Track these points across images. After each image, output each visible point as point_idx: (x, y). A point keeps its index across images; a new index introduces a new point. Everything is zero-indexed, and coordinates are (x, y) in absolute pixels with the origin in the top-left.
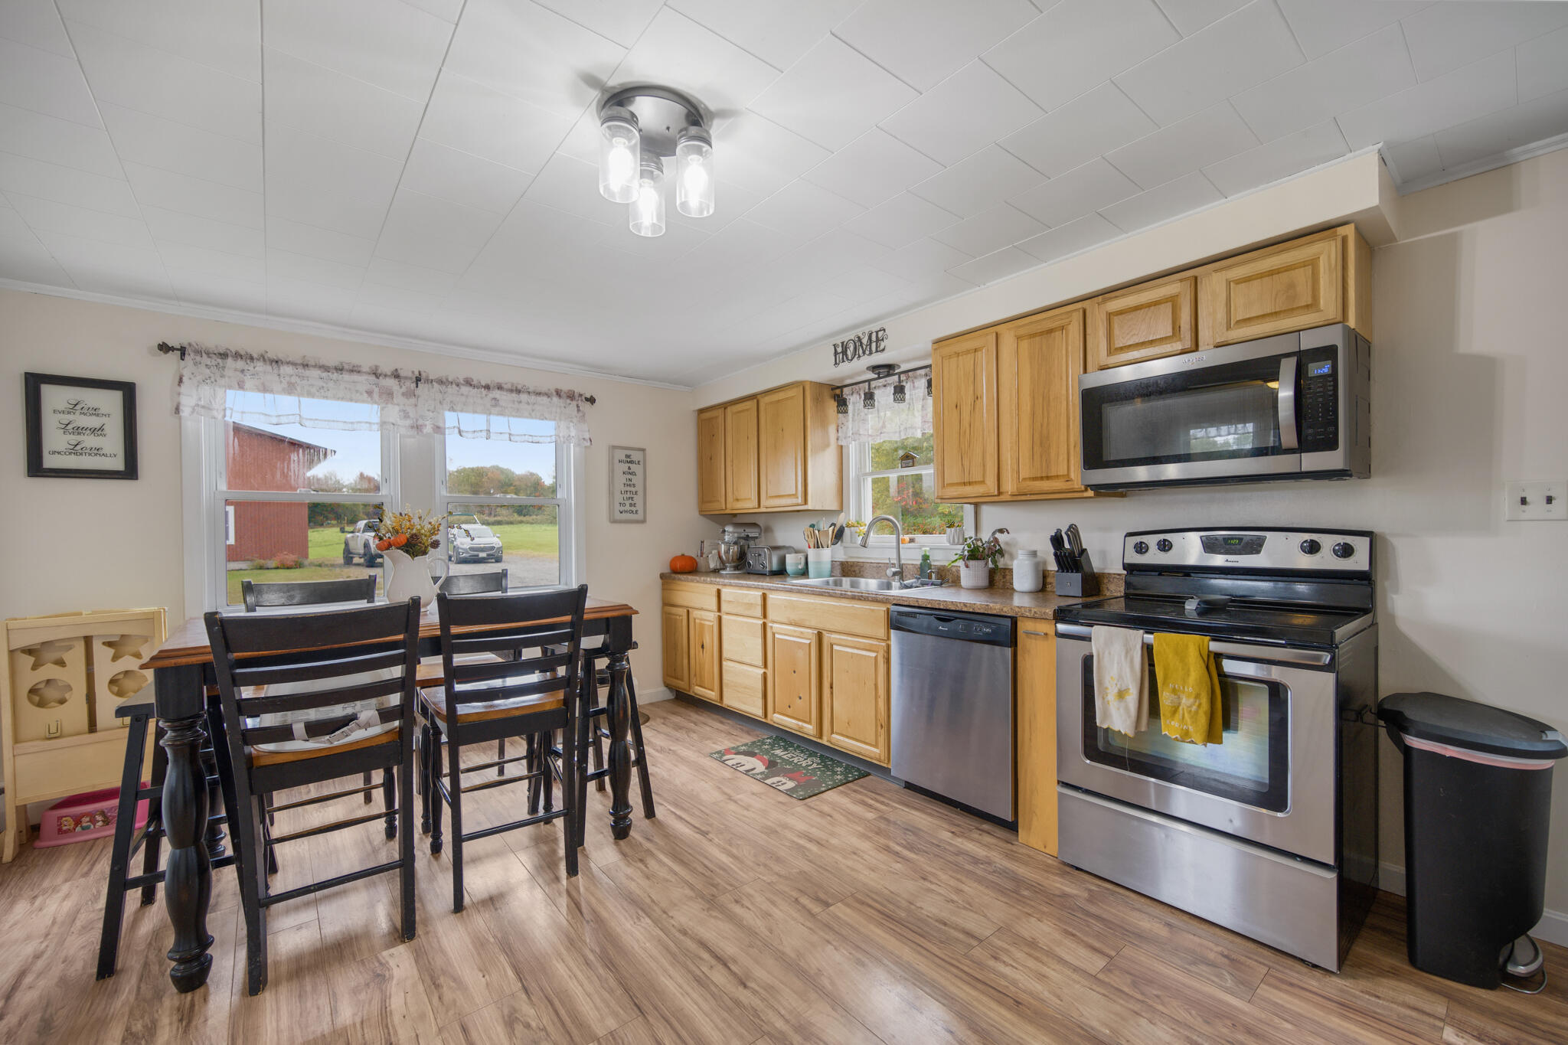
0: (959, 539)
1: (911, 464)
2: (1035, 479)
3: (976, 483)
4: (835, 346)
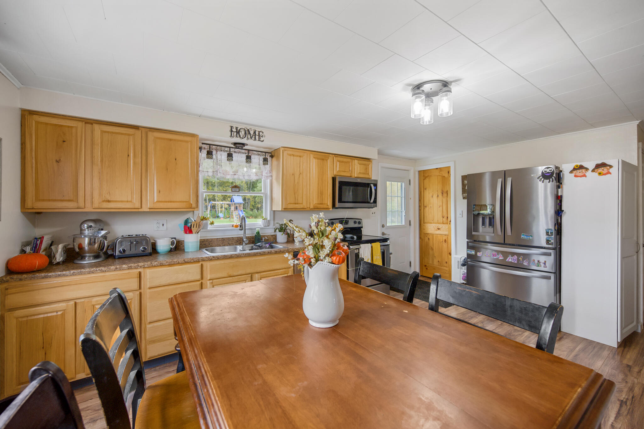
0: (266, 224)
1: (238, 190)
2: (318, 204)
3: (300, 203)
4: (232, 127)
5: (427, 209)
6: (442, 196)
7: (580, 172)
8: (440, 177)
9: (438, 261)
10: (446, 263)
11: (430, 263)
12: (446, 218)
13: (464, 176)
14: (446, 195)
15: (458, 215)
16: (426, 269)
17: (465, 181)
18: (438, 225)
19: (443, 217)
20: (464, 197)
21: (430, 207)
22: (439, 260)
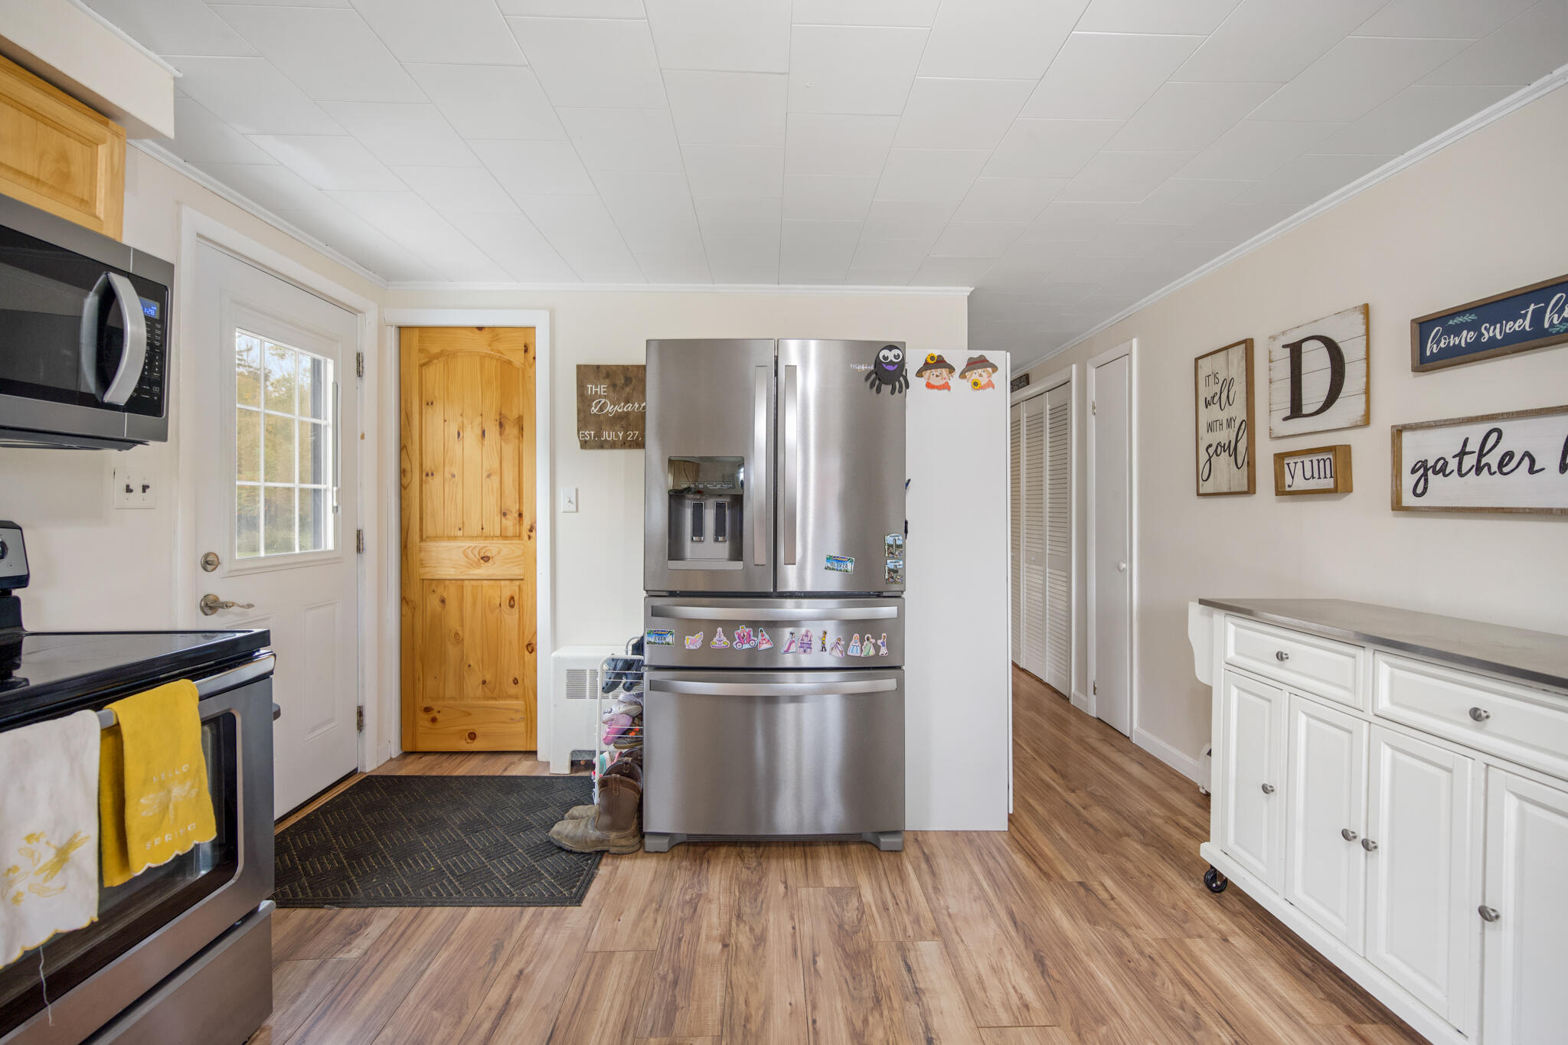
5: (435, 484)
6: (501, 434)
7: (937, 376)
8: (494, 362)
9: (484, 682)
10: (516, 681)
11: (448, 695)
12: (517, 515)
13: (586, 366)
14: (515, 431)
15: (562, 504)
16: (428, 724)
17: (589, 386)
18: (481, 544)
19: (505, 514)
20: (586, 442)
21: (448, 475)
22: (488, 678)
